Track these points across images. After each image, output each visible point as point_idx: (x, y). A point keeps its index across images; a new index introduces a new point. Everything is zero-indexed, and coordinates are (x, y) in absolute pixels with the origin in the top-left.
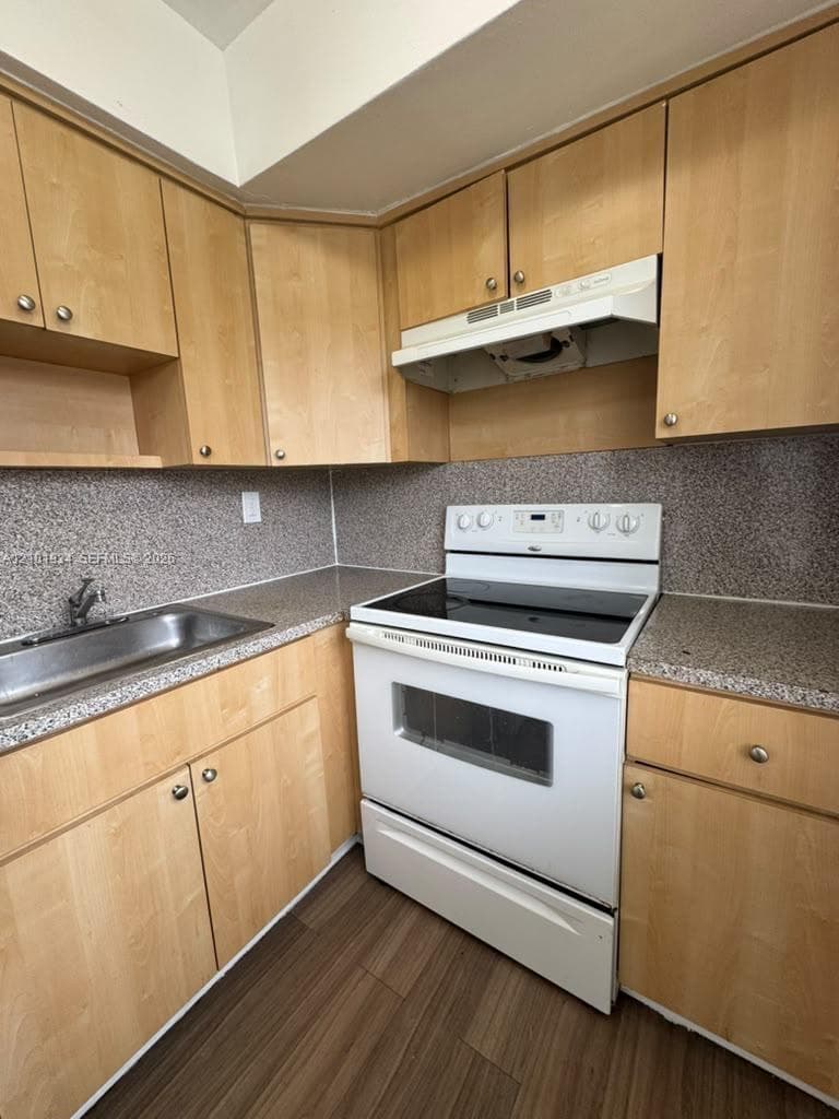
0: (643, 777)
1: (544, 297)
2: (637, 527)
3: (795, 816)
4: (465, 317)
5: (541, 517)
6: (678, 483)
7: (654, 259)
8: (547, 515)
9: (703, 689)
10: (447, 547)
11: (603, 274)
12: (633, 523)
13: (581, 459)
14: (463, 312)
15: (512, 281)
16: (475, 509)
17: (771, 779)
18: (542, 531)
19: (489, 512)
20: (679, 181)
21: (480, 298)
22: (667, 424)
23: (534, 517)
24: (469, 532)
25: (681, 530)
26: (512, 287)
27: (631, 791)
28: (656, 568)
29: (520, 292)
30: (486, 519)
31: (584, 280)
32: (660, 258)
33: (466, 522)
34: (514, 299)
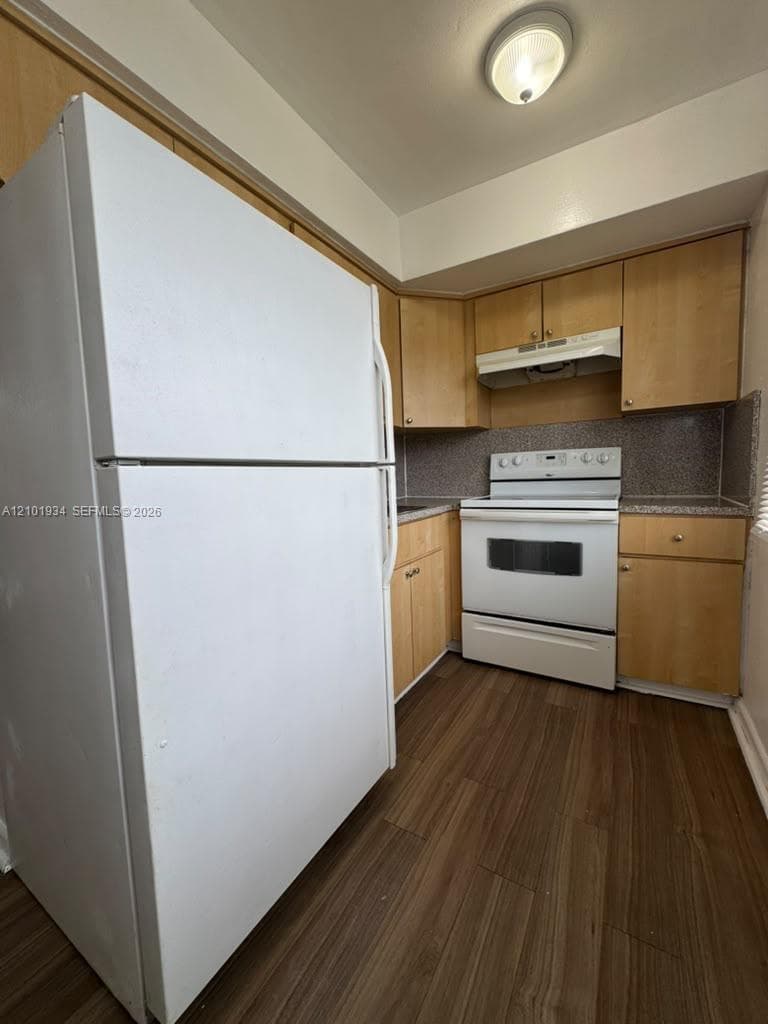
0: (627, 563)
1: (563, 342)
2: (608, 461)
3: (694, 564)
4: (516, 349)
5: (553, 458)
6: (629, 436)
7: (619, 329)
8: (556, 457)
9: (654, 514)
10: (492, 478)
11: (594, 333)
12: (607, 458)
13: (574, 425)
14: (516, 346)
15: (545, 334)
16: (511, 455)
17: (684, 549)
18: (554, 464)
19: (520, 456)
20: (630, 296)
21: (527, 341)
22: (627, 404)
23: (548, 458)
24: (506, 469)
25: (632, 462)
26: (544, 336)
27: (622, 569)
28: (619, 482)
29: (549, 338)
30: (518, 461)
31: (584, 335)
32: (622, 328)
33: (505, 463)
34: (546, 342)
